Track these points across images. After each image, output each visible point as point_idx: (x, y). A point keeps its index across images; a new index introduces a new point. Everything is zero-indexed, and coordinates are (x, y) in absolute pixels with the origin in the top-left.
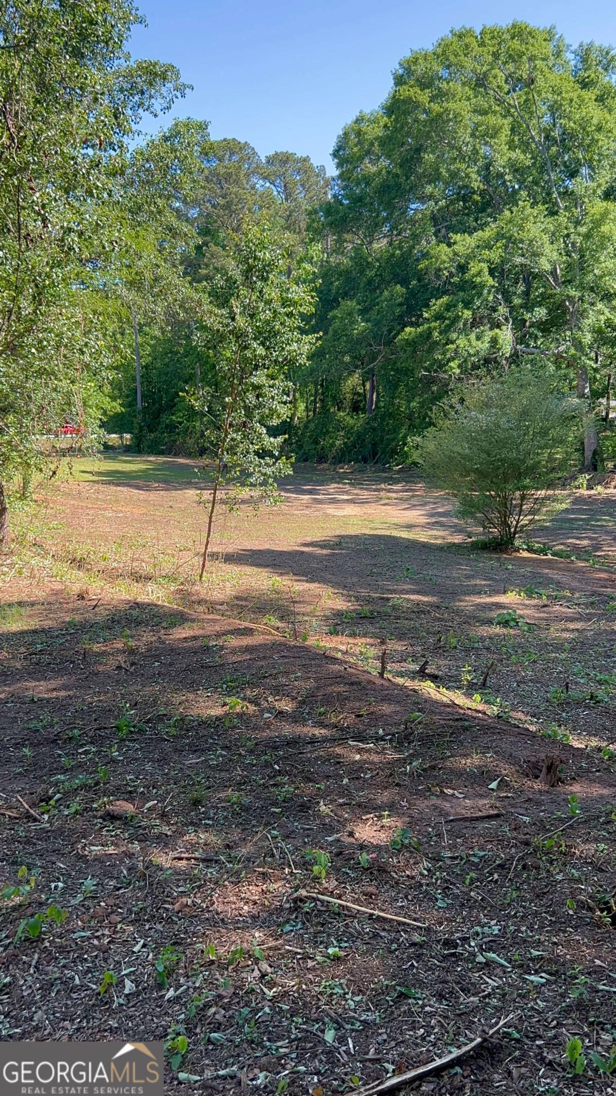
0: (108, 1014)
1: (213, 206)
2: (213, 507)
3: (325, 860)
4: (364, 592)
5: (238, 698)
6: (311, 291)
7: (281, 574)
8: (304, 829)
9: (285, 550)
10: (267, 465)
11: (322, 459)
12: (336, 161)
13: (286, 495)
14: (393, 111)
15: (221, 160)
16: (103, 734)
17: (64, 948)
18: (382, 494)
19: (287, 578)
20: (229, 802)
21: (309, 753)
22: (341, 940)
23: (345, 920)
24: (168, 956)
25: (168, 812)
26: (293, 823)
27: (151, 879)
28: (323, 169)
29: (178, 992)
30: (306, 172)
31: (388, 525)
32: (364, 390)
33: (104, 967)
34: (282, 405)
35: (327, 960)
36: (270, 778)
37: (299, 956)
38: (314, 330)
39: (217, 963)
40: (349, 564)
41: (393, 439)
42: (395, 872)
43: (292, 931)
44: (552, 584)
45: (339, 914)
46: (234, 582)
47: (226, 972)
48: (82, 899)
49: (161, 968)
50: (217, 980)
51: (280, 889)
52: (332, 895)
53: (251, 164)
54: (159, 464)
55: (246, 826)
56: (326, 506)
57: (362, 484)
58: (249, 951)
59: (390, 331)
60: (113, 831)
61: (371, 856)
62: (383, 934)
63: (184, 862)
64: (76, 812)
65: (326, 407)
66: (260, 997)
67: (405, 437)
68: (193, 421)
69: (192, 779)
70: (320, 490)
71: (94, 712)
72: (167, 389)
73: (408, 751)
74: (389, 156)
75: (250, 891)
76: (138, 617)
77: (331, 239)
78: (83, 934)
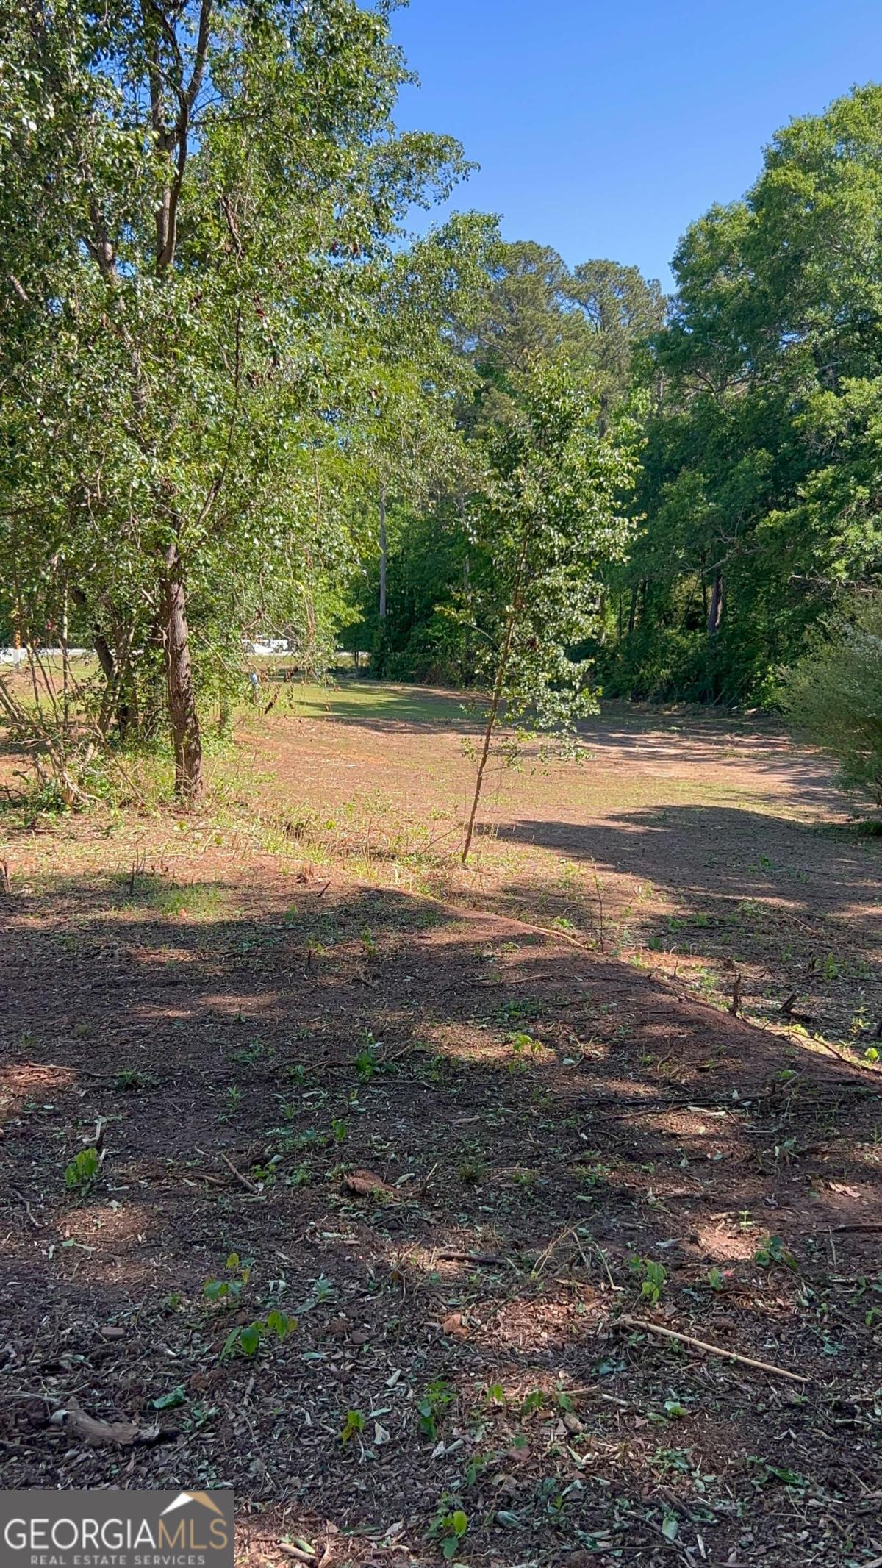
0: (352, 1471)
1: (499, 336)
2: (484, 761)
3: (659, 1275)
4: (698, 890)
5: (526, 1033)
6: (633, 454)
7: (578, 859)
8: (626, 1229)
9: (583, 823)
10: (564, 700)
11: (639, 695)
12: (677, 273)
13: (585, 745)
14: (762, 203)
15: (512, 271)
16: (337, 1073)
17: (289, 1373)
18: (727, 748)
19: (587, 864)
20: (517, 1182)
21: (631, 1120)
22: (683, 1391)
23: (688, 1364)
24: (435, 1396)
25: (430, 1190)
26: (609, 1219)
27: (408, 1285)
28: (656, 284)
29: (451, 1448)
30: (632, 288)
31: (735, 794)
32: (705, 598)
33: (345, 1404)
34: (586, 616)
35: (662, 1418)
36: (575, 1151)
37: (622, 1411)
38: (635, 511)
39: (505, 1412)
40: (677, 849)
41: (745, 670)
42: (761, 1299)
43: (612, 1373)
45: (679, 1354)
46: (510, 867)
47: (518, 1425)
48: (313, 1305)
49: (426, 1412)
50: (505, 1434)
51: (594, 1311)
52: (668, 1325)
53: (554, 276)
54: (406, 695)
55: (542, 1218)
56: (645, 763)
57: (698, 734)
58: (550, 1397)
59: (746, 516)
60: (354, 1212)
61: (725, 1273)
62: (744, 1387)
63: (454, 1264)
64: (303, 1183)
65: (647, 620)
66: (567, 1464)
67: (763, 667)
68: (456, 637)
69: (463, 1146)
70: (635, 739)
71: (324, 1041)
72: (422, 591)
73: (776, 1125)
74: (753, 266)
75: (550, 1312)
76: (382, 910)
77: (665, 384)
78: (316, 1355)
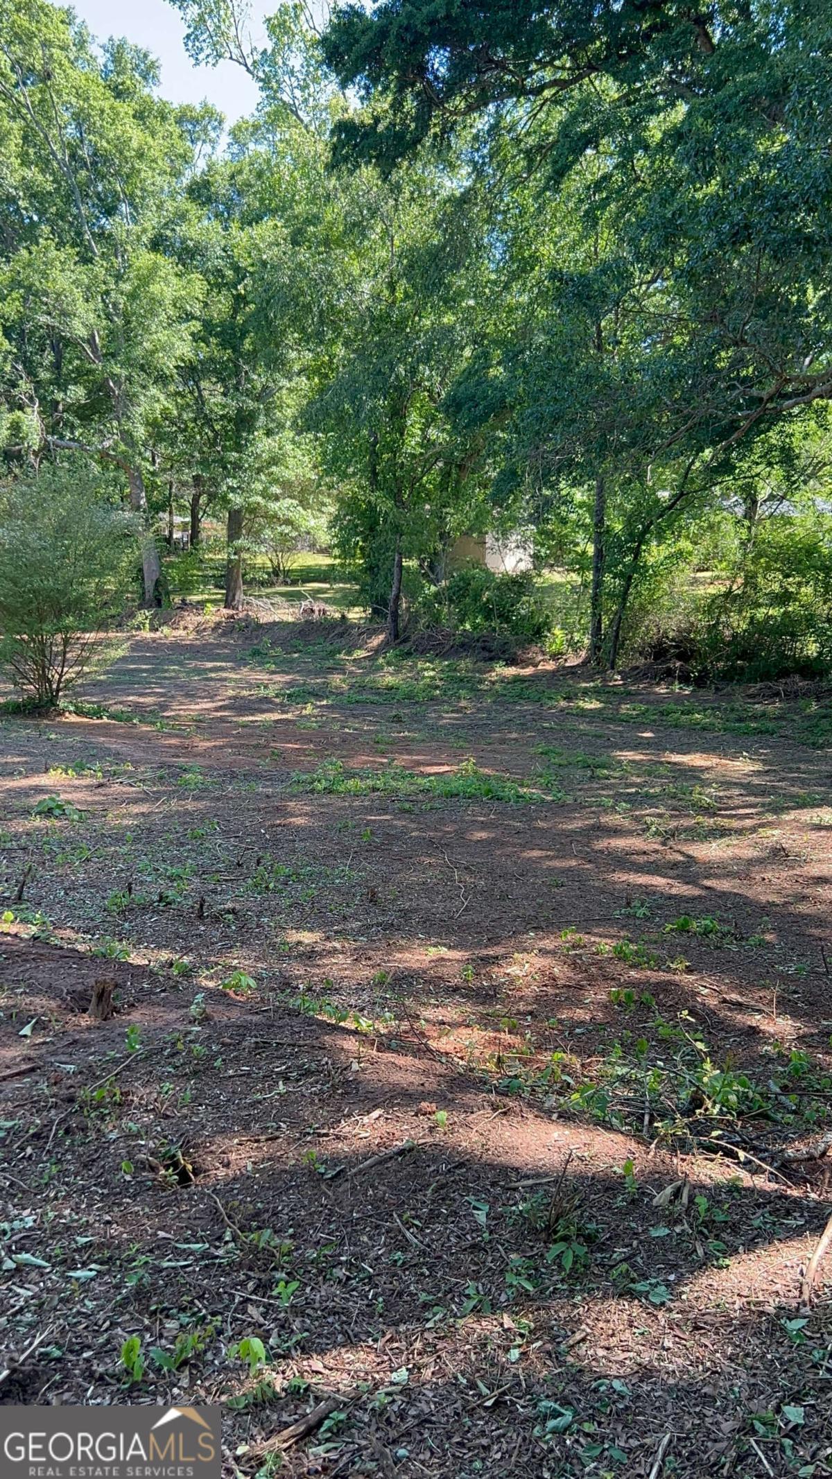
44: (109, 755)
